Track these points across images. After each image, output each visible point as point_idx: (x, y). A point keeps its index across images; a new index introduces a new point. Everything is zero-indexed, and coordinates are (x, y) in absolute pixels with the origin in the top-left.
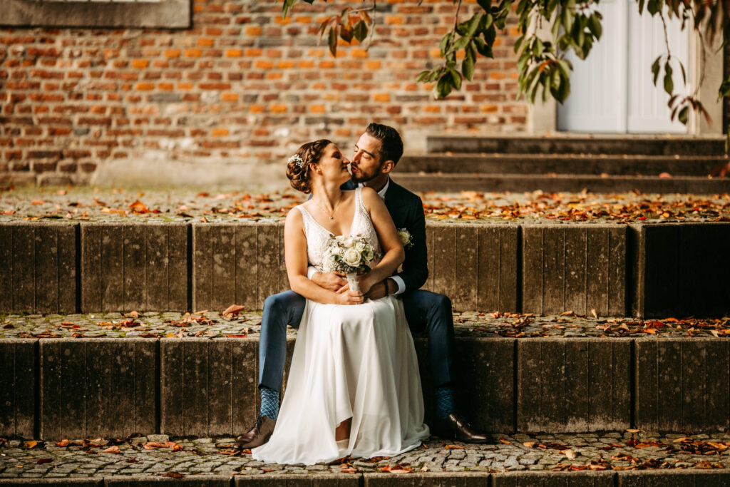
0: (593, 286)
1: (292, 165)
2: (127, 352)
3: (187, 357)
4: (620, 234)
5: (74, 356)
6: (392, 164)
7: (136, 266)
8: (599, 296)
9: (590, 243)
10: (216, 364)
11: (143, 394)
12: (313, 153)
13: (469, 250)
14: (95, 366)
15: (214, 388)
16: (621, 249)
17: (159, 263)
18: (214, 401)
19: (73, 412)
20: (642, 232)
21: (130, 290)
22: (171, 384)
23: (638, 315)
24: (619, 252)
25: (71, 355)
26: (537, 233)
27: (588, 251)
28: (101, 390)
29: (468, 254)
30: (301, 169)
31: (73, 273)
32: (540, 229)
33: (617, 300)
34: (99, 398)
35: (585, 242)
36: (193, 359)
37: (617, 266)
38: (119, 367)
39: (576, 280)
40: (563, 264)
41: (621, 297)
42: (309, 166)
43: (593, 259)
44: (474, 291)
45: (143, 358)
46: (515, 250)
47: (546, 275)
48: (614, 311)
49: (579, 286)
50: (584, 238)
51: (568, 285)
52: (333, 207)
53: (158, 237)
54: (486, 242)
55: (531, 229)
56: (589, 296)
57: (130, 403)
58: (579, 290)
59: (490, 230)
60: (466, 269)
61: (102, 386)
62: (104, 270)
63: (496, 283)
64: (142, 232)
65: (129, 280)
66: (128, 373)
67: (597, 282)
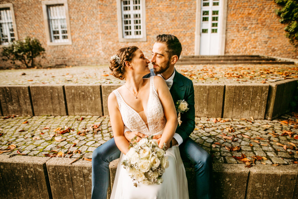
0: (252, 108)
1: (113, 62)
2: (30, 169)
3: (60, 173)
4: (266, 88)
5: (5, 169)
6: (176, 57)
7: (84, 100)
8: (255, 112)
9: (253, 92)
10: (75, 177)
11: (42, 188)
12: (127, 54)
13: (204, 94)
14: (16, 174)
15: (76, 188)
16: (266, 94)
17: (91, 99)
18: (77, 194)
19: (11, 194)
20: (275, 87)
21: (83, 108)
22: (54, 185)
23: (269, 118)
24: (265, 96)
25: (4, 168)
26: (232, 88)
27: (252, 95)
28: (21, 185)
29: (204, 96)
30: (119, 64)
31: (64, 102)
32: (233, 86)
33: (261, 113)
34: (21, 188)
35: (251, 91)
36: (63, 174)
37: (264, 100)
38: (28, 175)
39: (246, 106)
40: (241, 100)
41: (263, 112)
42: (125, 63)
43: (254, 98)
44: (205, 110)
45: (38, 172)
46: (223, 94)
47: (234, 104)
48: (260, 117)
49: (247, 108)
50: (251, 90)
51: (242, 108)
52: (138, 90)
53: (90, 90)
54: (211, 91)
55: (230, 86)
56: (250, 112)
57: (36, 191)
58: (247, 109)
59: (213, 87)
60: (203, 101)
61: (22, 183)
62: (74, 101)
63: (214, 107)
64: (84, 88)
65: (82, 105)
66: (32, 178)
67: (254, 106)
